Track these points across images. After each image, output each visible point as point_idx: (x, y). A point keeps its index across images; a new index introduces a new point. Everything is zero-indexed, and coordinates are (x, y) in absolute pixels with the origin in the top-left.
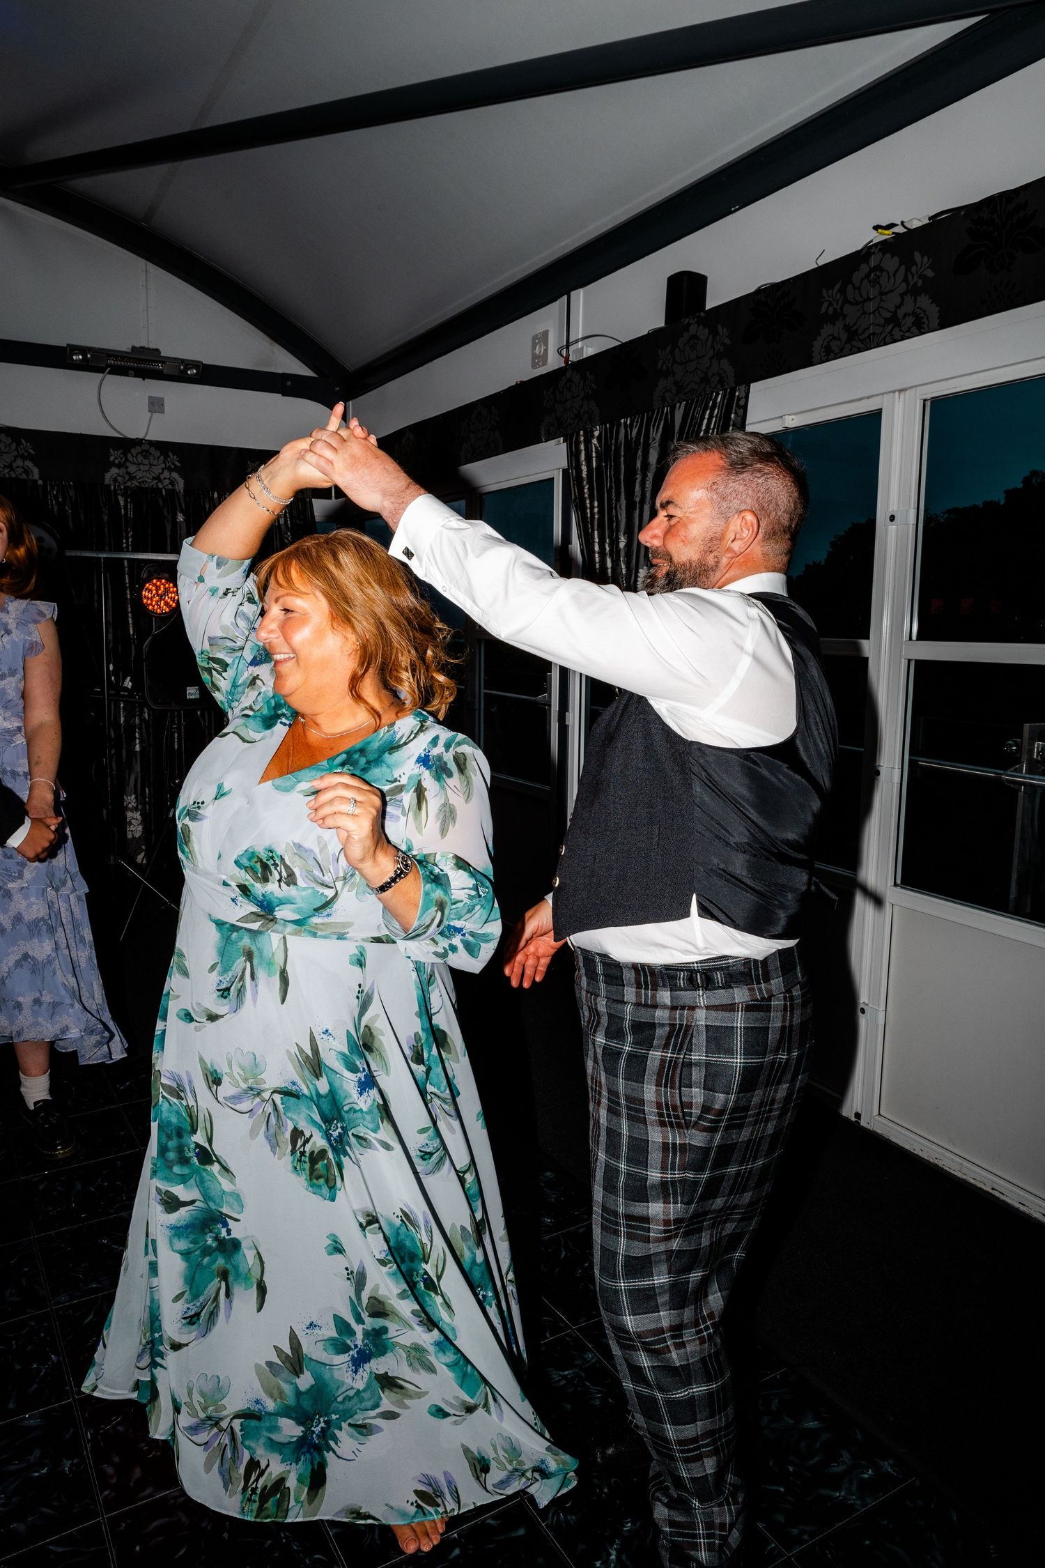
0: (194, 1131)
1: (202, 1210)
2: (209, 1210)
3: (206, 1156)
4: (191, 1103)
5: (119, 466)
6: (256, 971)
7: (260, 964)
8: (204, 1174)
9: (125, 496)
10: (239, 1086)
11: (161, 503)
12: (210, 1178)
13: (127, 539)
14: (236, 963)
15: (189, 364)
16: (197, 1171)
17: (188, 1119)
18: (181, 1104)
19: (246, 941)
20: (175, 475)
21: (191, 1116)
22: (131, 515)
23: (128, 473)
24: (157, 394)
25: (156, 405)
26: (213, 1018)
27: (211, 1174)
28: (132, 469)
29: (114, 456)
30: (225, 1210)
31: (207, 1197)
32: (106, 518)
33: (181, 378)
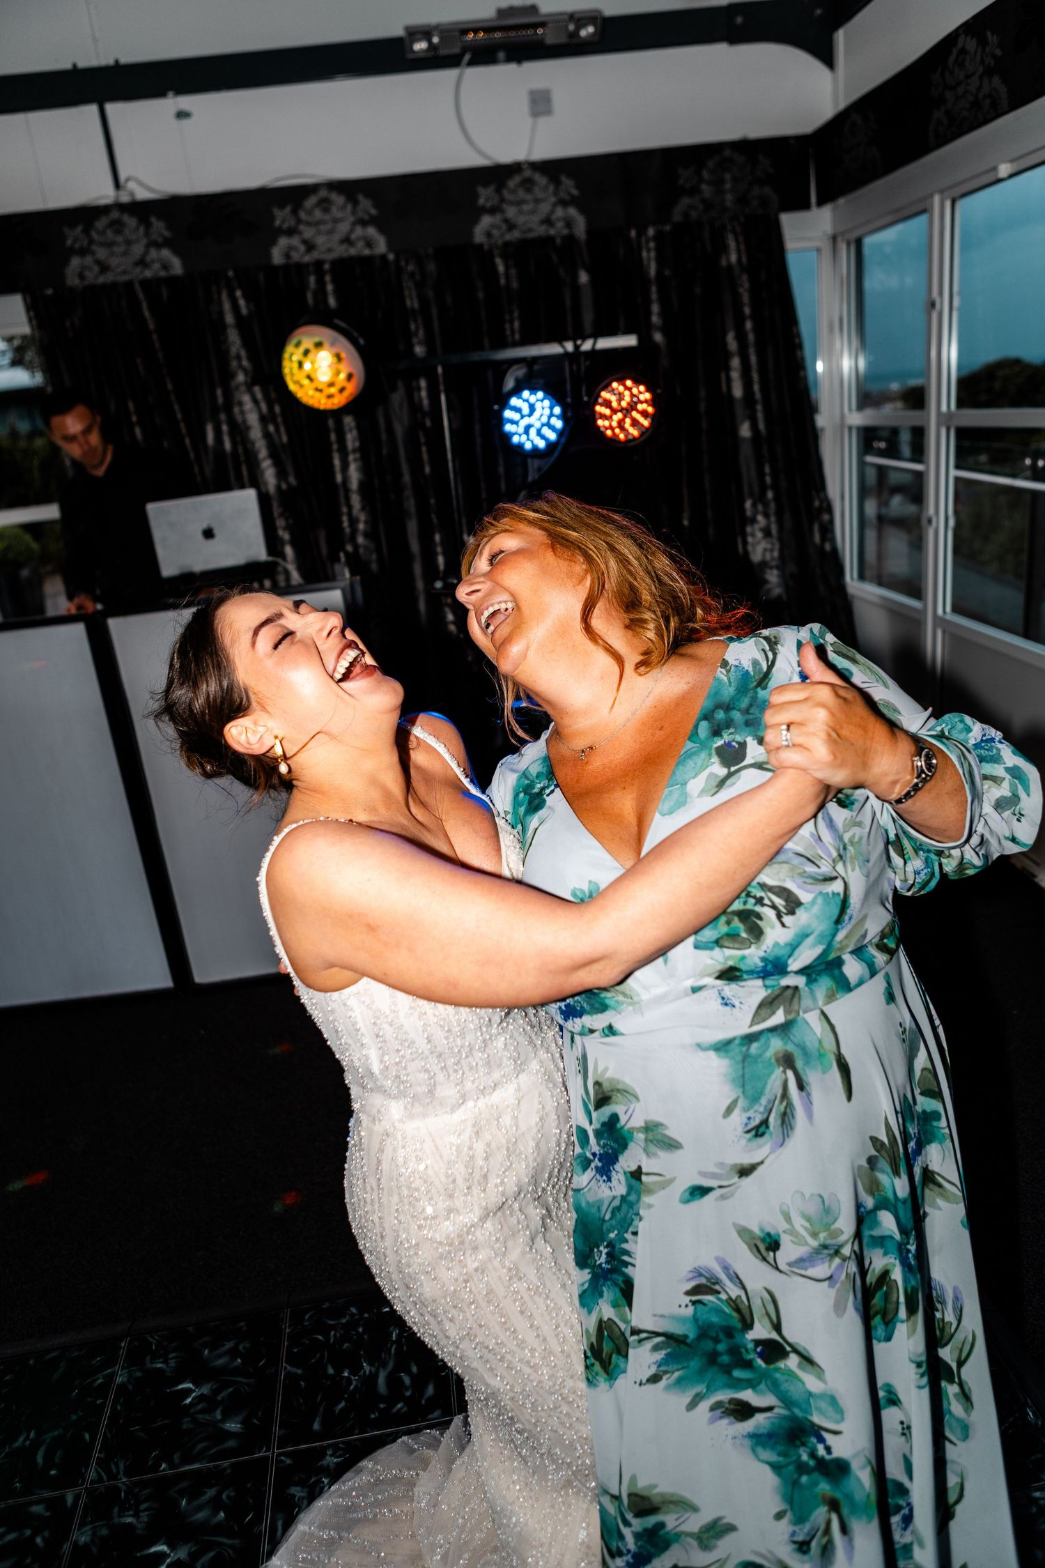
0: (748, 1325)
1: (784, 1418)
2: (793, 1418)
3: (774, 1350)
4: (735, 1292)
5: (493, 211)
6: (804, 1078)
7: (807, 1063)
8: (777, 1375)
9: (505, 259)
10: (806, 1244)
11: (554, 258)
12: (787, 1377)
13: (512, 322)
14: (770, 1081)
15: (580, 19)
16: (764, 1376)
17: (735, 1314)
18: (719, 1299)
19: (777, 1044)
20: (572, 211)
21: (738, 1310)
22: (515, 285)
23: (506, 221)
24: (539, 85)
25: (540, 103)
26: (745, 1171)
27: (791, 1374)
28: (511, 212)
29: (485, 195)
30: (816, 1419)
31: (787, 1402)
32: (481, 295)
33: (573, 48)
